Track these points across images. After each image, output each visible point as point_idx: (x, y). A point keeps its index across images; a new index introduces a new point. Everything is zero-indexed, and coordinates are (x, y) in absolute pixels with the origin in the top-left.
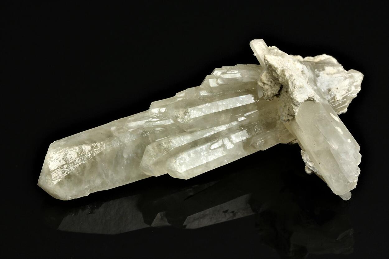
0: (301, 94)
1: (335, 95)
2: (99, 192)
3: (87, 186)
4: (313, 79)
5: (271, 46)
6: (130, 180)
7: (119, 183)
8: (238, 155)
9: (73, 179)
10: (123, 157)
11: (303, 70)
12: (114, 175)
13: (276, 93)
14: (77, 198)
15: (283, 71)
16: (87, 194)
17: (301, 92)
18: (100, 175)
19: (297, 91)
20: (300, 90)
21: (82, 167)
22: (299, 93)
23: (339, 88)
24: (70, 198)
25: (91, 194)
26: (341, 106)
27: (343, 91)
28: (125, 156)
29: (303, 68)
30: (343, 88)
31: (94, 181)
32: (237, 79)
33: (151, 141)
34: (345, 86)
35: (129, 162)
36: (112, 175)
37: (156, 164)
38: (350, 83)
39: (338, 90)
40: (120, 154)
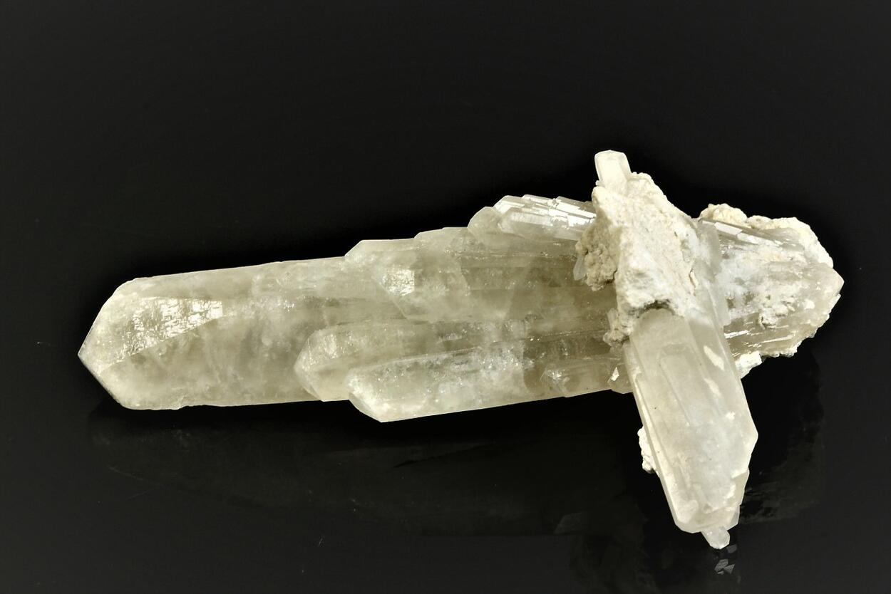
0: (640, 288)
1: (760, 311)
2: (205, 406)
3: (179, 388)
4: (708, 263)
5: (638, 173)
6: (276, 396)
7: (252, 398)
8: (511, 396)
9: (147, 365)
10: (260, 343)
11: (686, 238)
12: (240, 378)
13: (607, 277)
14: (154, 409)
15: (619, 231)
16: (177, 406)
17: (638, 284)
18: (208, 372)
19: (629, 281)
20: (636, 279)
21: (171, 345)
22: (634, 286)
23: (772, 297)
24: (138, 405)
25: (186, 409)
26: (776, 340)
27: (783, 306)
28: (267, 342)
29: (687, 235)
30: (783, 300)
31: (194, 381)
32: (543, 229)
33: (327, 322)
34: (790, 295)
35: (274, 356)
36: (235, 377)
37: (326, 373)
38: (802, 290)
39: (769, 301)
40: (255, 335)
